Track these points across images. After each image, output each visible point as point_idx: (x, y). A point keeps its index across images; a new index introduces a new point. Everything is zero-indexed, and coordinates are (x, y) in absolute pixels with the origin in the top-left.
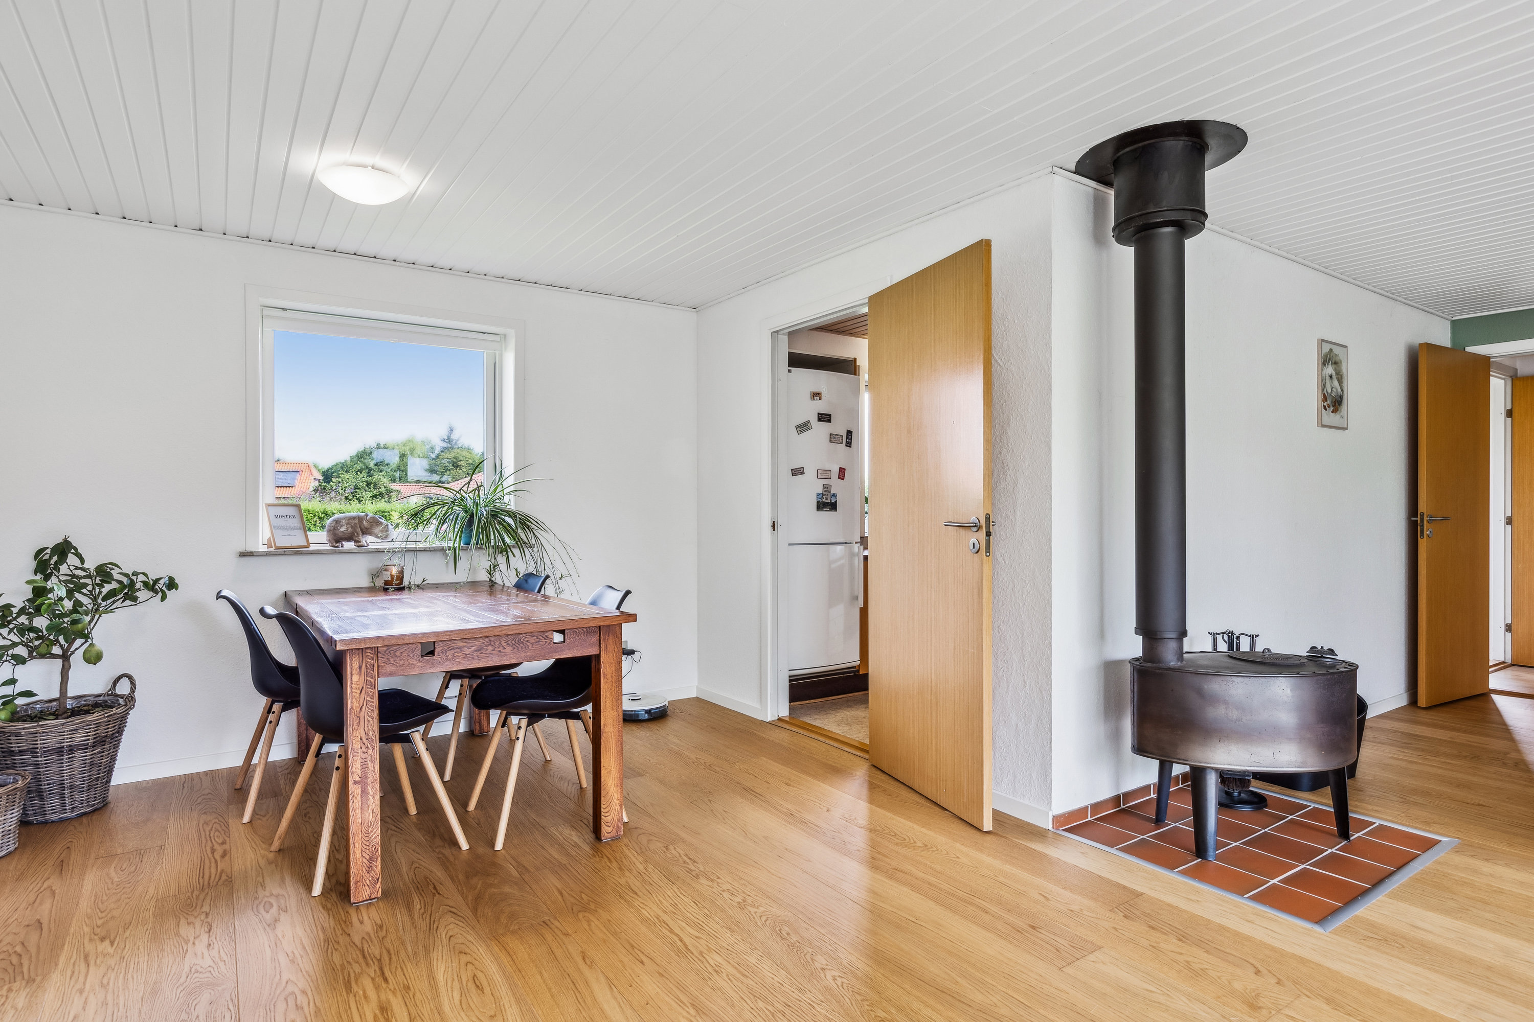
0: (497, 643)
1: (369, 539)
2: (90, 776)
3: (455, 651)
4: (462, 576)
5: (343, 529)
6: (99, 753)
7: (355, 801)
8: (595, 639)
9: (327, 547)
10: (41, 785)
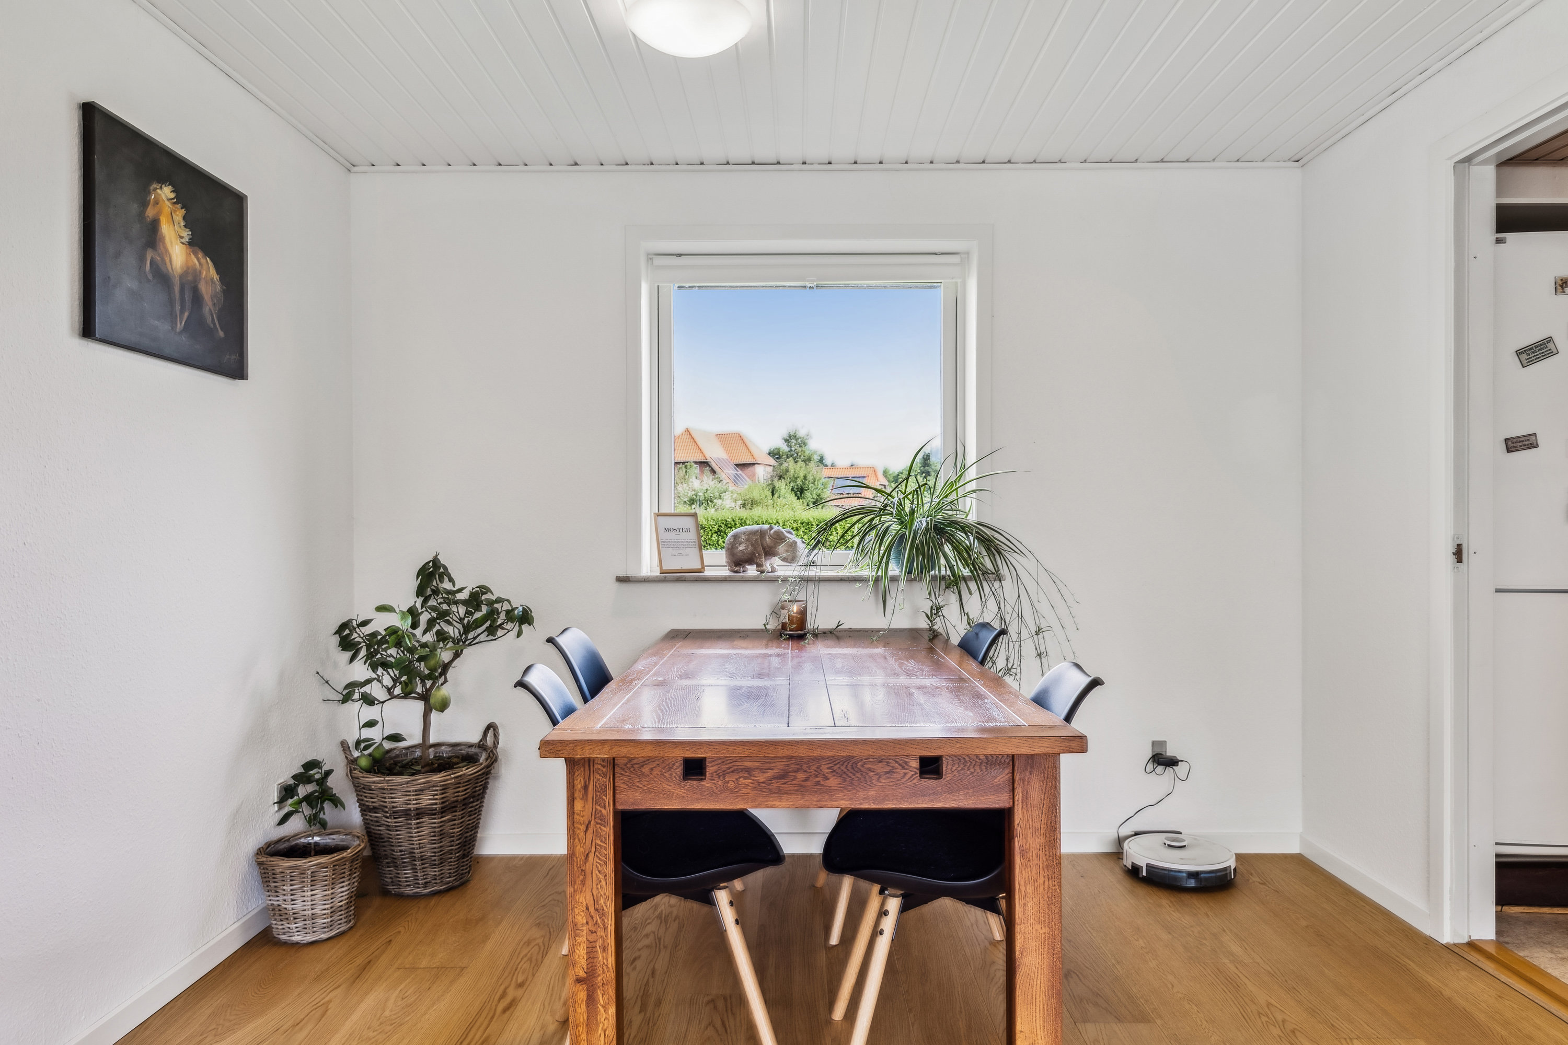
0: (814, 768)
1: (776, 561)
2: (441, 847)
3: (741, 774)
4: (902, 621)
5: (741, 548)
6: (450, 820)
7: (579, 1010)
8: (1002, 776)
9: (725, 572)
10: (393, 851)
